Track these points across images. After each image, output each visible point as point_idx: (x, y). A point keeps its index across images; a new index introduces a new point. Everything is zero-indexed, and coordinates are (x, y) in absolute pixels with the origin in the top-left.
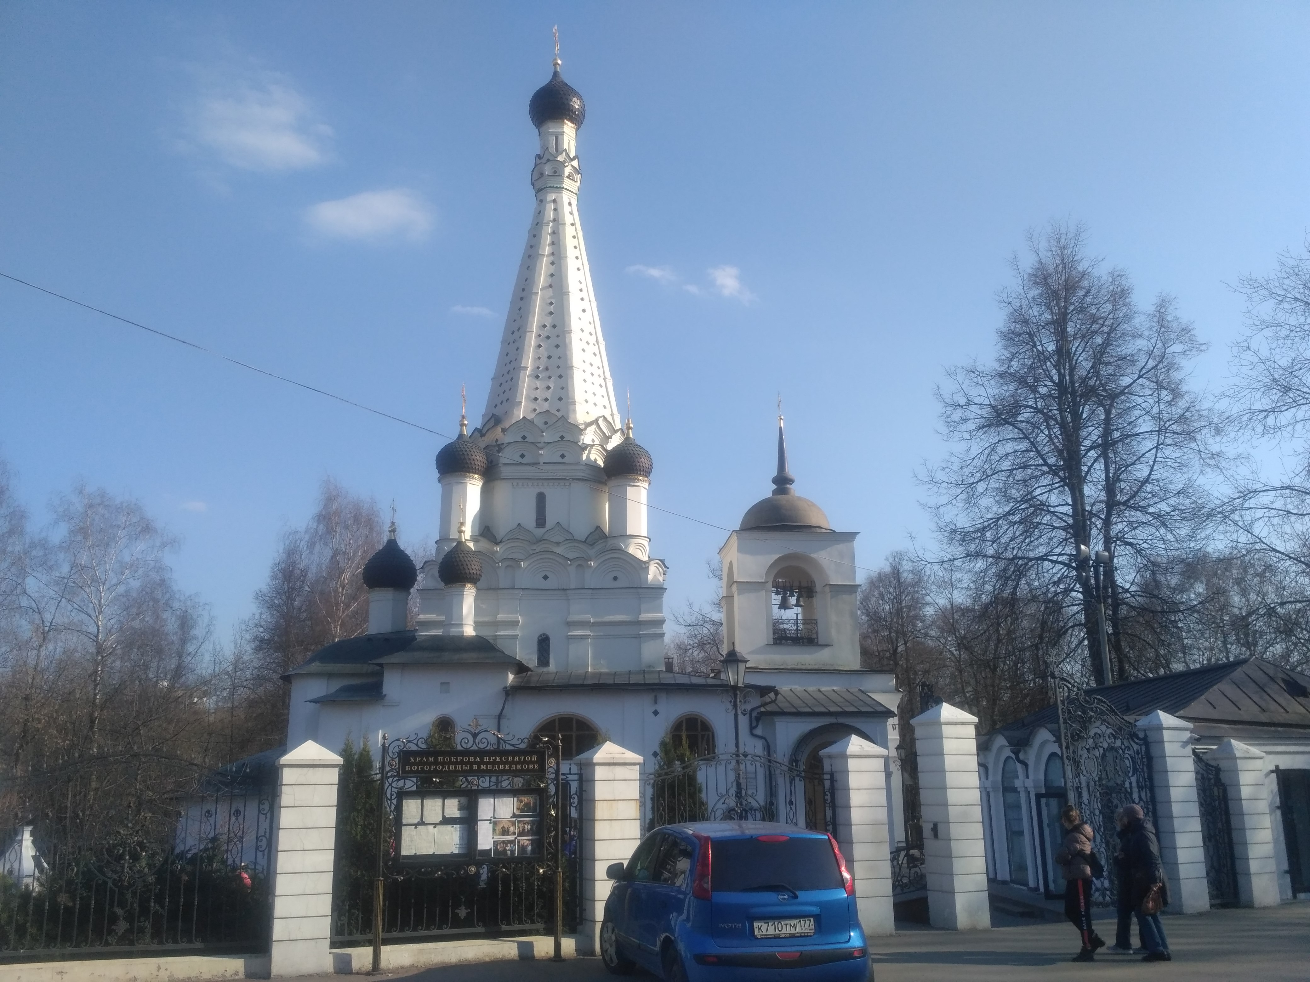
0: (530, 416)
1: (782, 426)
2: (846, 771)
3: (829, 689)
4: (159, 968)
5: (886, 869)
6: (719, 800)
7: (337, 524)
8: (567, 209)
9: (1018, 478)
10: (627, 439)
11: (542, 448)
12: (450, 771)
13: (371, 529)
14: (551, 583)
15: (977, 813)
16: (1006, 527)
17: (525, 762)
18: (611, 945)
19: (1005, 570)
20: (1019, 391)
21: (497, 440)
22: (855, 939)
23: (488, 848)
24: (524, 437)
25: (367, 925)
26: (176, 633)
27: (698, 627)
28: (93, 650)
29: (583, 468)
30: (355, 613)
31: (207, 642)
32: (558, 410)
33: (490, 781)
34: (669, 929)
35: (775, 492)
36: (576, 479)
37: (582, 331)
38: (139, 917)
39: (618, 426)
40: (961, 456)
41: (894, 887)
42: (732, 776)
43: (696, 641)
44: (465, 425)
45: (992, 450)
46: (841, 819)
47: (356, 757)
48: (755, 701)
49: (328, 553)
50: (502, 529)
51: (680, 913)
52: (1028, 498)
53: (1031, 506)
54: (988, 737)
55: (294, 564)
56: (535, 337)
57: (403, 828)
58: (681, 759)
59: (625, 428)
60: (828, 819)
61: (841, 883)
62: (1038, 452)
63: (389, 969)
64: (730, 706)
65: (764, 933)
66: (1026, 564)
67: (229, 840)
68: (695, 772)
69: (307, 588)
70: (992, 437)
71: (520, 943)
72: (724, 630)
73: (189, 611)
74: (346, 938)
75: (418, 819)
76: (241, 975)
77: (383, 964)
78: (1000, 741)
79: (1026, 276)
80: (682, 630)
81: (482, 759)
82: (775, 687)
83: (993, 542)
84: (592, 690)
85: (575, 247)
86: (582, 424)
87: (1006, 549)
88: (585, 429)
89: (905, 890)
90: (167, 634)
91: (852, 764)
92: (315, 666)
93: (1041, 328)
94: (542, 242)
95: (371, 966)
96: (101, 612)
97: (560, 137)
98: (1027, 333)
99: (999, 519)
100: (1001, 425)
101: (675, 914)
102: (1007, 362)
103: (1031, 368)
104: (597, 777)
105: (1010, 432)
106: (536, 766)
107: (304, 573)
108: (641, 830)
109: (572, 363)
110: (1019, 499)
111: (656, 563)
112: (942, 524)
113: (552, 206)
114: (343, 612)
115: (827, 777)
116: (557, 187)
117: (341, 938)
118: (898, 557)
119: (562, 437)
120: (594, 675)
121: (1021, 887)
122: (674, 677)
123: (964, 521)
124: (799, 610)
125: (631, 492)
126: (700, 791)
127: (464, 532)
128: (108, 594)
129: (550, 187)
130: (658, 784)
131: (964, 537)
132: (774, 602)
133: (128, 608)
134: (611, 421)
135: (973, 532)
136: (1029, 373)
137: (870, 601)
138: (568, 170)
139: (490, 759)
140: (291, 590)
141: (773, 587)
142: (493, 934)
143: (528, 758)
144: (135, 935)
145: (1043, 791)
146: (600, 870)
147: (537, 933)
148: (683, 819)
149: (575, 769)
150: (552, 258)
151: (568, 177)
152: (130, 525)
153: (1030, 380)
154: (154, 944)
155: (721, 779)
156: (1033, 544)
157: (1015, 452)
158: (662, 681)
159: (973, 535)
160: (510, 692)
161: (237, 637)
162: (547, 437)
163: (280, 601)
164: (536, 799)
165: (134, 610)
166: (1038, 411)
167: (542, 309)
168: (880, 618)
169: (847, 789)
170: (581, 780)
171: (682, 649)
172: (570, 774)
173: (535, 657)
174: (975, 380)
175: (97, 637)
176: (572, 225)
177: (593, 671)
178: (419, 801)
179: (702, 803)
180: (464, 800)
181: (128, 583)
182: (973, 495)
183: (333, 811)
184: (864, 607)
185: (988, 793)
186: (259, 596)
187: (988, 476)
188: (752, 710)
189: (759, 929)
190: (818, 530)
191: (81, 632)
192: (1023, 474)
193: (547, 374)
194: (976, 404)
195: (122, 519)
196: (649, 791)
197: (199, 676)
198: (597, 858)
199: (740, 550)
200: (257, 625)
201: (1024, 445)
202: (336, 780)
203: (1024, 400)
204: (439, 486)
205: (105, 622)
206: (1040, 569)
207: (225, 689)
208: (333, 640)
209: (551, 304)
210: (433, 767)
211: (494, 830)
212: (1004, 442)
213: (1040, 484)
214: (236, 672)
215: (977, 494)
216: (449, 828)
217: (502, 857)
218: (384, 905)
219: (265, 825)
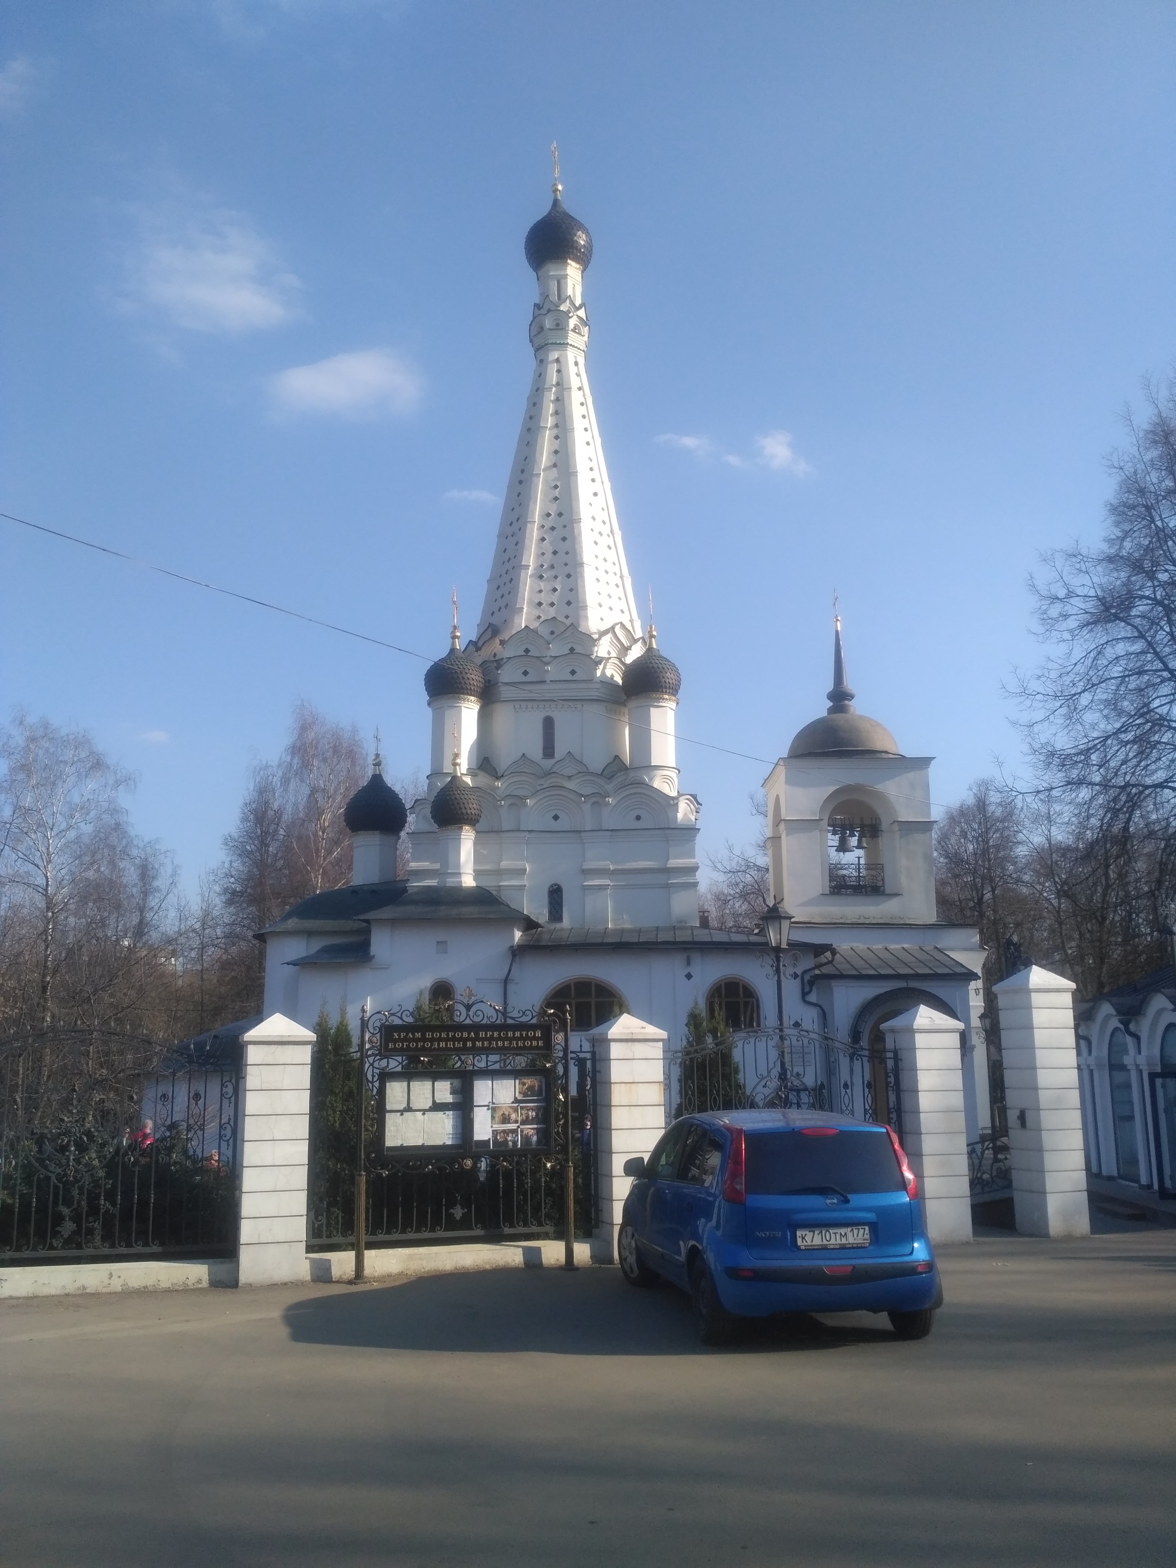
0: (534, 625)
1: (839, 629)
2: (913, 1049)
3: (898, 946)
4: (111, 1275)
5: (962, 1164)
6: (760, 1081)
7: (314, 756)
8: (572, 370)
9: (1131, 686)
10: (650, 649)
11: (548, 664)
12: (440, 1049)
13: (353, 763)
14: (563, 823)
15: (1074, 1098)
16: (1116, 748)
17: (527, 1038)
18: (631, 1253)
19: (1115, 800)
20: (1133, 579)
21: (495, 655)
22: (919, 1251)
23: (487, 1139)
24: (527, 651)
25: (349, 1226)
26: (136, 885)
27: (739, 874)
28: (42, 905)
29: (598, 686)
30: (338, 861)
31: (171, 895)
32: (567, 617)
33: (487, 1061)
34: (695, 1236)
35: (831, 711)
36: (592, 700)
37: (594, 519)
38: (87, 1216)
39: (639, 634)
40: (1060, 661)
41: (973, 1184)
42: (774, 1054)
43: (738, 891)
44: (458, 637)
45: (1099, 653)
46: (907, 1105)
47: (332, 1031)
48: (807, 963)
49: (305, 791)
50: (504, 759)
51: (709, 1218)
52: (1144, 711)
53: (1147, 721)
54: (1091, 1004)
55: (267, 803)
56: (538, 529)
57: (387, 1115)
58: (714, 1032)
59: (647, 636)
60: (891, 1105)
61: (903, 1185)
62: (1156, 654)
63: (375, 1278)
64: (771, 971)
65: (809, 1243)
66: (1141, 793)
67: (189, 1128)
68: (730, 1049)
69: (282, 832)
70: (1100, 636)
71: (526, 1250)
72: (770, 877)
73: (150, 860)
74: (324, 1241)
75: (405, 1105)
76: (205, 1284)
77: (367, 1271)
78: (1106, 1009)
79: (1141, 434)
80: (721, 878)
81: (477, 1034)
82: (832, 945)
83: (1100, 767)
84: (613, 949)
85: (584, 417)
86: (595, 633)
87: (1116, 775)
88: (599, 639)
89: (986, 1189)
90: (125, 886)
91: (920, 1040)
92: (292, 923)
93: (1160, 498)
94: (544, 412)
95: (353, 1273)
96: (49, 862)
97: (562, 281)
98: (1143, 505)
99: (1108, 737)
100: (1110, 621)
101: (703, 1220)
102: (1118, 542)
103: (1148, 550)
104: (613, 1055)
105: (1121, 630)
106: (541, 1043)
107: (279, 814)
108: (666, 1117)
109: (582, 559)
110: (1133, 713)
111: (687, 799)
112: (1037, 746)
113: (555, 366)
114: (324, 860)
115: (890, 1055)
116: (560, 344)
117: (318, 1241)
118: (985, 785)
119: (572, 650)
120: (616, 932)
121: (1131, 1184)
122: (710, 934)
123: (1064, 742)
124: (860, 852)
125: (655, 713)
126: (737, 1071)
127: (459, 765)
128: (57, 841)
129: (552, 344)
130: (685, 1063)
131: (1065, 761)
132: (830, 843)
133: (80, 857)
134: (630, 629)
135: (1075, 754)
136: (1146, 556)
137: (949, 840)
138: (573, 322)
139: (486, 1034)
140: (265, 833)
141: (829, 825)
142: (494, 1237)
143: (531, 1034)
144: (83, 1239)
145: (1159, 1069)
146: (618, 1164)
147: (546, 1236)
148: (715, 1107)
149: (587, 1047)
150: (555, 431)
151: (574, 330)
152: (79, 760)
153: (1147, 565)
154: (105, 1247)
155: (762, 1059)
156: (1149, 768)
157: (1129, 654)
158: (696, 939)
159: (1075, 759)
160: (518, 952)
161: (205, 889)
162: (555, 649)
163: (253, 846)
164: (541, 1082)
165: (87, 859)
166: (1159, 603)
167: (545, 494)
168: (962, 861)
169: (914, 1069)
170: (594, 1059)
171: (722, 900)
172: (581, 1052)
173: (546, 912)
174: (1078, 566)
175: (46, 890)
176: (580, 389)
177: (613, 927)
178: (405, 1084)
179: (739, 1087)
180: (457, 1082)
181: (79, 828)
182: (1075, 709)
183: (307, 1095)
184: (943, 847)
185: (1091, 1072)
186: (228, 841)
187: (1093, 685)
188: (805, 972)
189: (803, 1238)
190: (884, 756)
191: (29, 885)
192: (1138, 682)
193: (553, 573)
194: (1078, 596)
195: (69, 754)
196: (676, 1072)
197: (163, 934)
198: (614, 1150)
199: (788, 782)
200: (227, 875)
201: (1139, 646)
202: (308, 1059)
203: (1139, 589)
204: (429, 712)
205: (54, 873)
206: (1158, 798)
207: (192, 949)
208: (315, 892)
209: (556, 487)
210: (420, 1044)
211: (493, 1117)
212: (1114, 642)
213: (1159, 694)
214: (204, 929)
215: (1080, 707)
216: (440, 1114)
217: (503, 1148)
218: (367, 1203)
219: (228, 1111)
